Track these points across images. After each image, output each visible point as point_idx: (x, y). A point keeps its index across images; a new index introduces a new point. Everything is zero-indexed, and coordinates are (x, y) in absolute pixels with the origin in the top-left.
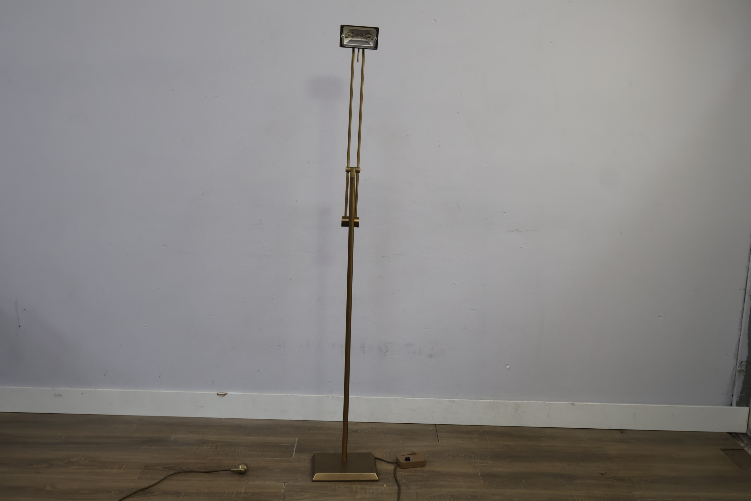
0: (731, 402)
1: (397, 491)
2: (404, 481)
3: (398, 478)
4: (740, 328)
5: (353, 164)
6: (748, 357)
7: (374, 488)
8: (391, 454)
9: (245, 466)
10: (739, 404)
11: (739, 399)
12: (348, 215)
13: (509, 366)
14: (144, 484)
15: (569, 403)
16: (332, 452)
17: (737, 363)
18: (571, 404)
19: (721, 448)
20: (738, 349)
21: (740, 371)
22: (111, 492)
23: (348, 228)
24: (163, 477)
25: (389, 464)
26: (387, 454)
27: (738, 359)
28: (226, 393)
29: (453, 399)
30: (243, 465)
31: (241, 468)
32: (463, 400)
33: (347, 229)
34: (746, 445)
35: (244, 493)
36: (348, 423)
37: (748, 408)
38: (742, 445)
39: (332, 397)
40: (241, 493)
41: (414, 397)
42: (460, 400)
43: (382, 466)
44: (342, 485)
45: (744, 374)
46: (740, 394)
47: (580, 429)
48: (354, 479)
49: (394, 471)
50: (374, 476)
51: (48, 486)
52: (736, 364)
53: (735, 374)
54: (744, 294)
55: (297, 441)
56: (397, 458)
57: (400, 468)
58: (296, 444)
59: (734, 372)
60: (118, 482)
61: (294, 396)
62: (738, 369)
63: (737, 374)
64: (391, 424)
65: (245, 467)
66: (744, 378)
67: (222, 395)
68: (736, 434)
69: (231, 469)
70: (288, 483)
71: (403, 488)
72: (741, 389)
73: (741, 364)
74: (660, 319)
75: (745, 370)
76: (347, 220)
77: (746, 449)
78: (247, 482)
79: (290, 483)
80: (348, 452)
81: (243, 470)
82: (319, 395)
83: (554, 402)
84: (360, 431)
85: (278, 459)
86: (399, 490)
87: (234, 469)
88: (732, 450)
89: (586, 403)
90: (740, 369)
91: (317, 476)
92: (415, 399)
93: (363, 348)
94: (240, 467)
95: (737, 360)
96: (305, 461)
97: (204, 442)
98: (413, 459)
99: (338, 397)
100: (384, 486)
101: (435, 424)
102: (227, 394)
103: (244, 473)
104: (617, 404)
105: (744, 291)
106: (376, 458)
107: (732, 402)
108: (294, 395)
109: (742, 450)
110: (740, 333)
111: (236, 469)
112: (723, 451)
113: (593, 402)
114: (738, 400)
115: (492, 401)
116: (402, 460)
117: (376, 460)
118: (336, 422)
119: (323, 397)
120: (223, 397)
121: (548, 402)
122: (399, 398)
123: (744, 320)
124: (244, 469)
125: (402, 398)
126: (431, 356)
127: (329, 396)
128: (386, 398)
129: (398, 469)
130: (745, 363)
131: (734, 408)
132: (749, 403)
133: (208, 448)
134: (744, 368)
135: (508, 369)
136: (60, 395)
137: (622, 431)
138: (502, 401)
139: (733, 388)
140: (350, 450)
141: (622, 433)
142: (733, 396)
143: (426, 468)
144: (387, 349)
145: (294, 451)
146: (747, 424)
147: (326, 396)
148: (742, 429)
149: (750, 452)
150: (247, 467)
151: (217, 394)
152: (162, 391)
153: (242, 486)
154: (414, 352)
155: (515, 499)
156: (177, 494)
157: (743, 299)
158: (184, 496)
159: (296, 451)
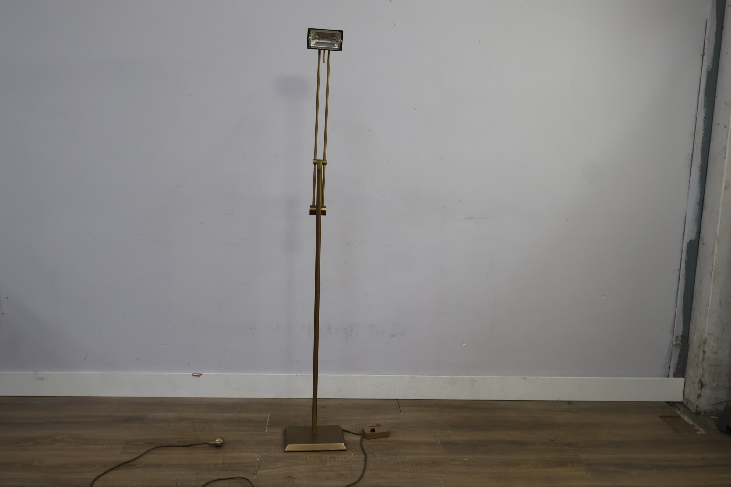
0: (668, 374)
1: (364, 459)
2: (370, 450)
3: (365, 448)
4: (676, 305)
5: (320, 157)
6: (683, 332)
7: (342, 456)
8: (358, 426)
10: (676, 375)
11: (675, 370)
12: (316, 204)
13: (465, 344)
14: (126, 458)
15: (521, 378)
16: (301, 425)
18: (523, 378)
19: (660, 415)
20: (674, 325)
21: (676, 345)
22: (95, 466)
23: (316, 216)
24: (144, 452)
25: (356, 436)
26: (354, 427)
27: (674, 334)
28: (201, 373)
29: (414, 375)
30: (219, 438)
32: (423, 376)
33: (314, 217)
34: (683, 413)
35: (221, 464)
36: (318, 399)
37: (683, 379)
38: (679, 412)
39: (301, 375)
40: (218, 464)
42: (421, 376)
43: (349, 438)
44: (313, 455)
45: (680, 348)
46: (676, 367)
48: (324, 449)
49: (360, 442)
50: (342, 446)
51: (35, 462)
52: (672, 339)
53: (671, 348)
54: (678, 275)
55: (269, 416)
56: (363, 429)
57: (366, 439)
58: (268, 419)
59: (671, 346)
60: (102, 456)
62: (674, 343)
63: (673, 348)
64: (357, 400)
65: (222, 441)
66: (680, 352)
67: (197, 376)
68: (673, 403)
69: (209, 443)
70: (262, 453)
71: (369, 456)
72: (677, 362)
73: (677, 338)
74: (603, 298)
75: (680, 344)
76: (315, 209)
77: (682, 416)
78: (223, 454)
79: (264, 454)
80: (317, 425)
82: (289, 374)
83: (507, 377)
84: (328, 407)
85: (252, 433)
86: (366, 458)
87: (211, 443)
88: (670, 417)
89: (536, 377)
90: (675, 343)
91: (289, 447)
92: (379, 376)
93: (330, 329)
94: (217, 440)
96: (277, 435)
97: (181, 420)
98: (377, 430)
99: (306, 375)
100: (351, 455)
101: (398, 399)
102: (201, 374)
103: (220, 446)
104: (564, 377)
105: (678, 272)
106: (343, 430)
107: (669, 374)
108: (266, 374)
109: (678, 417)
110: (675, 310)
111: (213, 443)
112: (661, 418)
113: (543, 376)
114: (675, 372)
115: (450, 376)
116: (368, 431)
117: (344, 432)
118: (304, 399)
119: (293, 375)
120: (198, 378)
121: (501, 377)
122: (364, 375)
123: (679, 298)
124: (220, 442)
125: (367, 375)
126: (393, 335)
127: (299, 375)
128: (351, 375)
129: (364, 439)
130: (681, 338)
131: (671, 379)
132: (685, 375)
133: (186, 424)
134: (679, 342)
135: (464, 347)
136: (42, 379)
137: (569, 402)
138: (459, 376)
139: (670, 361)
140: (320, 422)
141: (570, 404)
142: (670, 368)
143: (391, 438)
144: (352, 330)
145: (267, 426)
146: (683, 393)
147: (295, 375)
148: (679, 398)
149: (686, 418)
150: (223, 440)
151: (193, 374)
152: (140, 373)
153: (219, 457)
154: (377, 333)
155: (472, 464)
156: (159, 466)
157: (678, 278)
158: (165, 468)
159: (268, 426)
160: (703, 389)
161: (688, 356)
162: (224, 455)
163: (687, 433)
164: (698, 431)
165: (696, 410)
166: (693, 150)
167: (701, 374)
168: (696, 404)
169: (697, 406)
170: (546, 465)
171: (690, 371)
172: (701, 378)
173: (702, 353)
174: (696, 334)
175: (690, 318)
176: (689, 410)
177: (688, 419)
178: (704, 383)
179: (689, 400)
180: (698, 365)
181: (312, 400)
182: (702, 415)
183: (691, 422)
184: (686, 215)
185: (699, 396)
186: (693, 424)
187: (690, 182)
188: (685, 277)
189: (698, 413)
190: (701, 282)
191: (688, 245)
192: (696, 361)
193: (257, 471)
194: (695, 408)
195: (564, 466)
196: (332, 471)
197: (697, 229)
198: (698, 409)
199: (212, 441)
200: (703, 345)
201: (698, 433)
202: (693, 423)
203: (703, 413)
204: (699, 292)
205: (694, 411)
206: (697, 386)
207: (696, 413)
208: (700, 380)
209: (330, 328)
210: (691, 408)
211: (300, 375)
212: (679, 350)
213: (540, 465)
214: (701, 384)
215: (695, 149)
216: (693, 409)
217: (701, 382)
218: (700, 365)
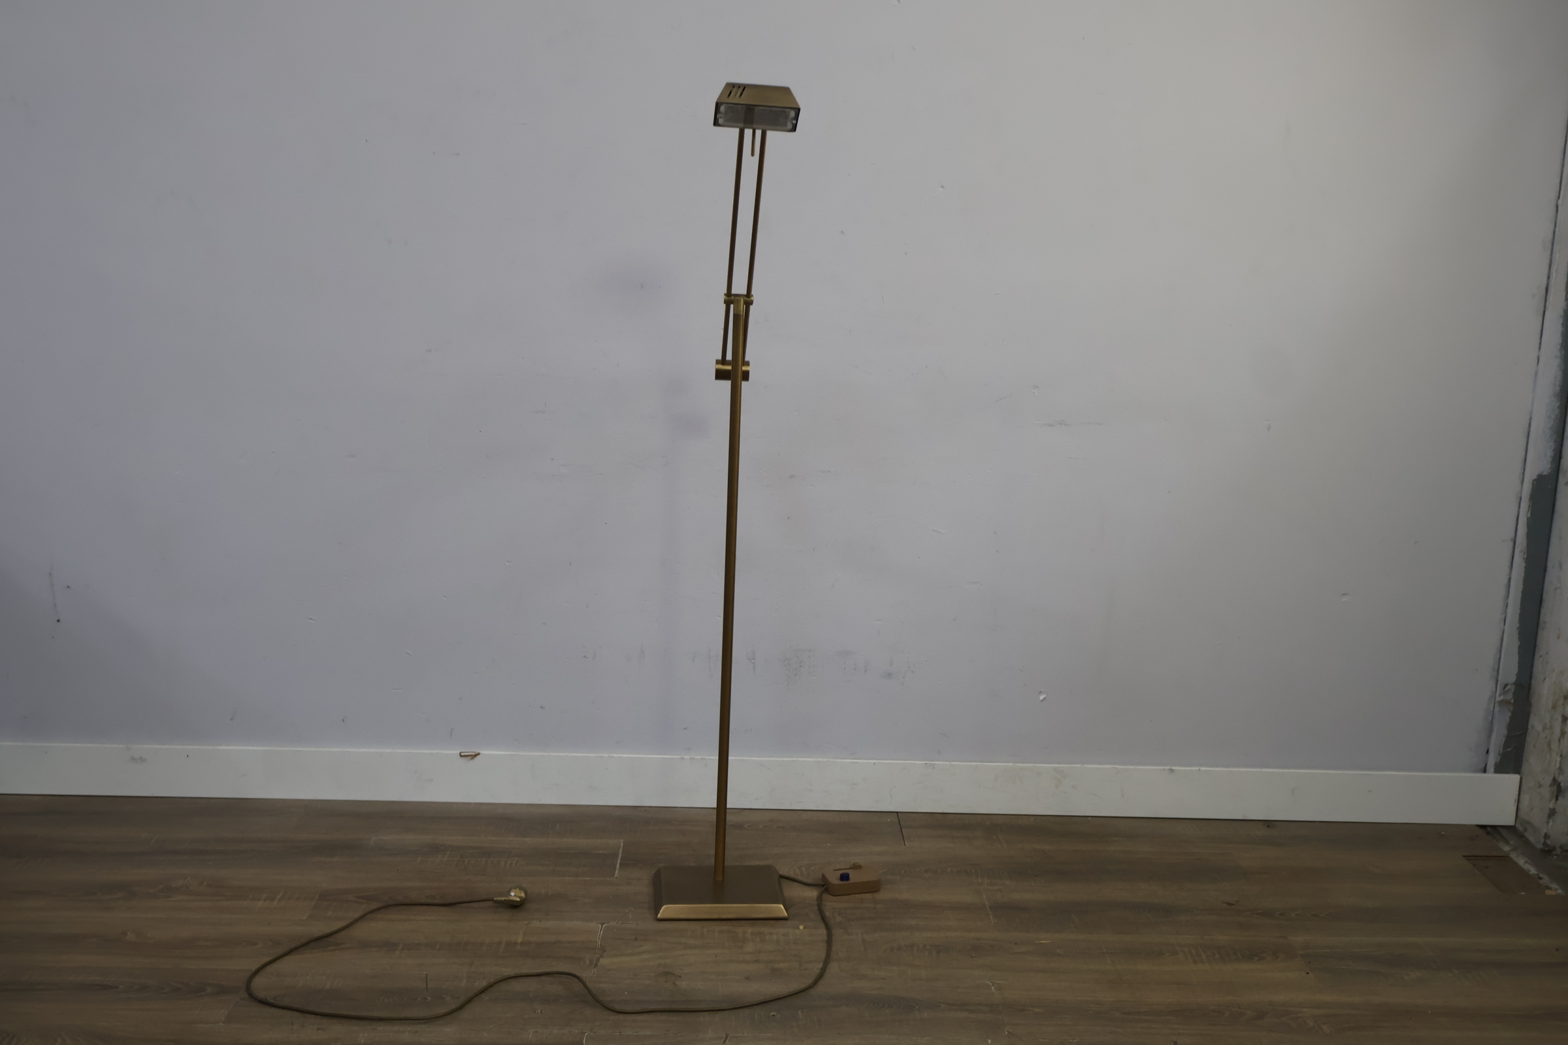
0: (1484, 765)
1: (825, 938)
2: (839, 919)
3: (827, 914)
4: (1503, 617)
5: (739, 289)
6: (1518, 675)
7: (779, 931)
8: (812, 868)
9: (521, 893)
10: (1500, 769)
11: (1499, 758)
12: (729, 357)
13: (1044, 696)
14: (319, 928)
15: (1164, 769)
16: (693, 864)
17: (1496, 688)
18: (1168, 769)
19: (1466, 854)
20: (1500, 658)
21: (1502, 703)
22: (256, 944)
23: (730, 382)
24: (357, 915)
25: (807, 888)
26: (803, 869)
27: (1500, 678)
28: (477, 751)
29: (932, 761)
30: (518, 889)
31: (515, 896)
32: (952, 763)
33: (727, 385)
34: (1515, 849)
35: (522, 943)
36: (727, 810)
37: (1516, 777)
38: (1506, 848)
39: (691, 759)
40: (516, 943)
41: (855, 759)
42: (948, 763)
43: (795, 892)
44: (717, 927)
45: (1512, 708)
46: (1501, 750)
47: (1186, 821)
48: (740, 916)
49: (817, 900)
50: (780, 909)
51: (129, 933)
52: (1494, 690)
53: (1492, 709)
54: (1511, 550)
55: (622, 845)
56: (823, 875)
57: (830, 895)
58: (620, 852)
59: (1492, 705)
60: (269, 924)
61: (613, 757)
62: (1499, 699)
63: (1497, 709)
64: (809, 812)
65: (523, 895)
66: (1510, 717)
67: (470, 757)
68: (1494, 827)
69: (495, 899)
70: (609, 923)
71: (837, 932)
72: (1504, 739)
73: (1504, 688)
74: (1345, 599)
75: (1512, 701)
76: (729, 368)
77: (1513, 856)
78: (526, 922)
79: (613, 924)
80: (726, 864)
81: (518, 899)
82: (665, 754)
83: (1134, 767)
84: (749, 826)
85: (587, 879)
86: (830, 935)
87: (499, 899)
88: (1488, 857)
89: (1198, 768)
90: (1502, 698)
91: (666, 910)
92: (857, 762)
93: (753, 661)
94: (513, 894)
95: (1497, 680)
96: (640, 884)
97: (435, 849)
98: (854, 877)
99: (702, 759)
100: (799, 928)
101: (897, 812)
102: (479, 754)
103: (521, 905)
104: (1258, 770)
105: (1511, 544)
106: (782, 877)
107: (1486, 765)
108: (615, 755)
109: (1504, 858)
110: (1502, 626)
111: (503, 899)
112: (1468, 860)
113: (1212, 766)
114: (1498, 761)
115: (1010, 764)
116: (834, 879)
117: (783, 880)
118: (699, 810)
119: (673, 758)
120: (472, 761)
121: (1122, 767)
122: (825, 760)
123: (1511, 600)
124: (520, 897)
125: (831, 760)
126: (889, 675)
127: (685, 757)
128: (799, 759)
129: (826, 896)
130: (1513, 687)
131: (1491, 776)
132: (1521, 767)
133: (446, 859)
134: (1510, 697)
135: (1042, 701)
136: (142, 760)
137: (1268, 824)
138: (1031, 765)
139: (1489, 736)
140: (732, 857)
141: (1268, 826)
142: (1488, 752)
143: (883, 895)
144: (801, 662)
145: (618, 866)
146: (1515, 807)
147: (679, 757)
148: (1506, 817)
149: (1521, 861)
150: (526, 894)
151: (460, 753)
152: (349, 750)
153: (517, 930)
154: (855, 669)
155: (1058, 951)
156: (389, 946)
157: (1509, 558)
158: (402, 950)
159: (621, 865)
160: (1559, 798)
161: (1530, 727)
162: (527, 924)
163: (1523, 893)
164: (1549, 888)
165: (1545, 844)
166: (1549, 278)
167: (1558, 765)
168: (1545, 831)
169: (1546, 836)
170: (1217, 956)
171: (1533, 761)
172: (1556, 775)
173: (1560, 719)
174: (1547, 680)
175: (1535, 646)
176: (1527, 843)
177: (1526, 862)
178: (1562, 784)
179: (1528, 823)
180: (1550, 748)
181: (715, 811)
182: (1556, 855)
183: (1533, 871)
184: (1531, 419)
185: (1552, 813)
186: (1538, 874)
187: (1540, 348)
188: (1525, 556)
189: (1548, 851)
190: (1561, 566)
191: (1533, 484)
192: (1546, 738)
193: (598, 960)
194: (1543, 840)
195: (1257, 958)
196: (757, 961)
197: (1554, 450)
198: (1549, 843)
199: (501, 895)
200: (1563, 704)
201: (1548, 892)
202: (1536, 873)
203: (1558, 851)
204: (1556, 589)
205: (1540, 846)
206: (1547, 792)
207: (1543, 851)
208: (1554, 779)
209: (754, 659)
210: (1532, 839)
211: (689, 757)
212: (1509, 714)
213: (1204, 957)
214: (1555, 787)
215: (1554, 275)
216: (1536, 841)
217: (1555, 782)
218: (1554, 746)
